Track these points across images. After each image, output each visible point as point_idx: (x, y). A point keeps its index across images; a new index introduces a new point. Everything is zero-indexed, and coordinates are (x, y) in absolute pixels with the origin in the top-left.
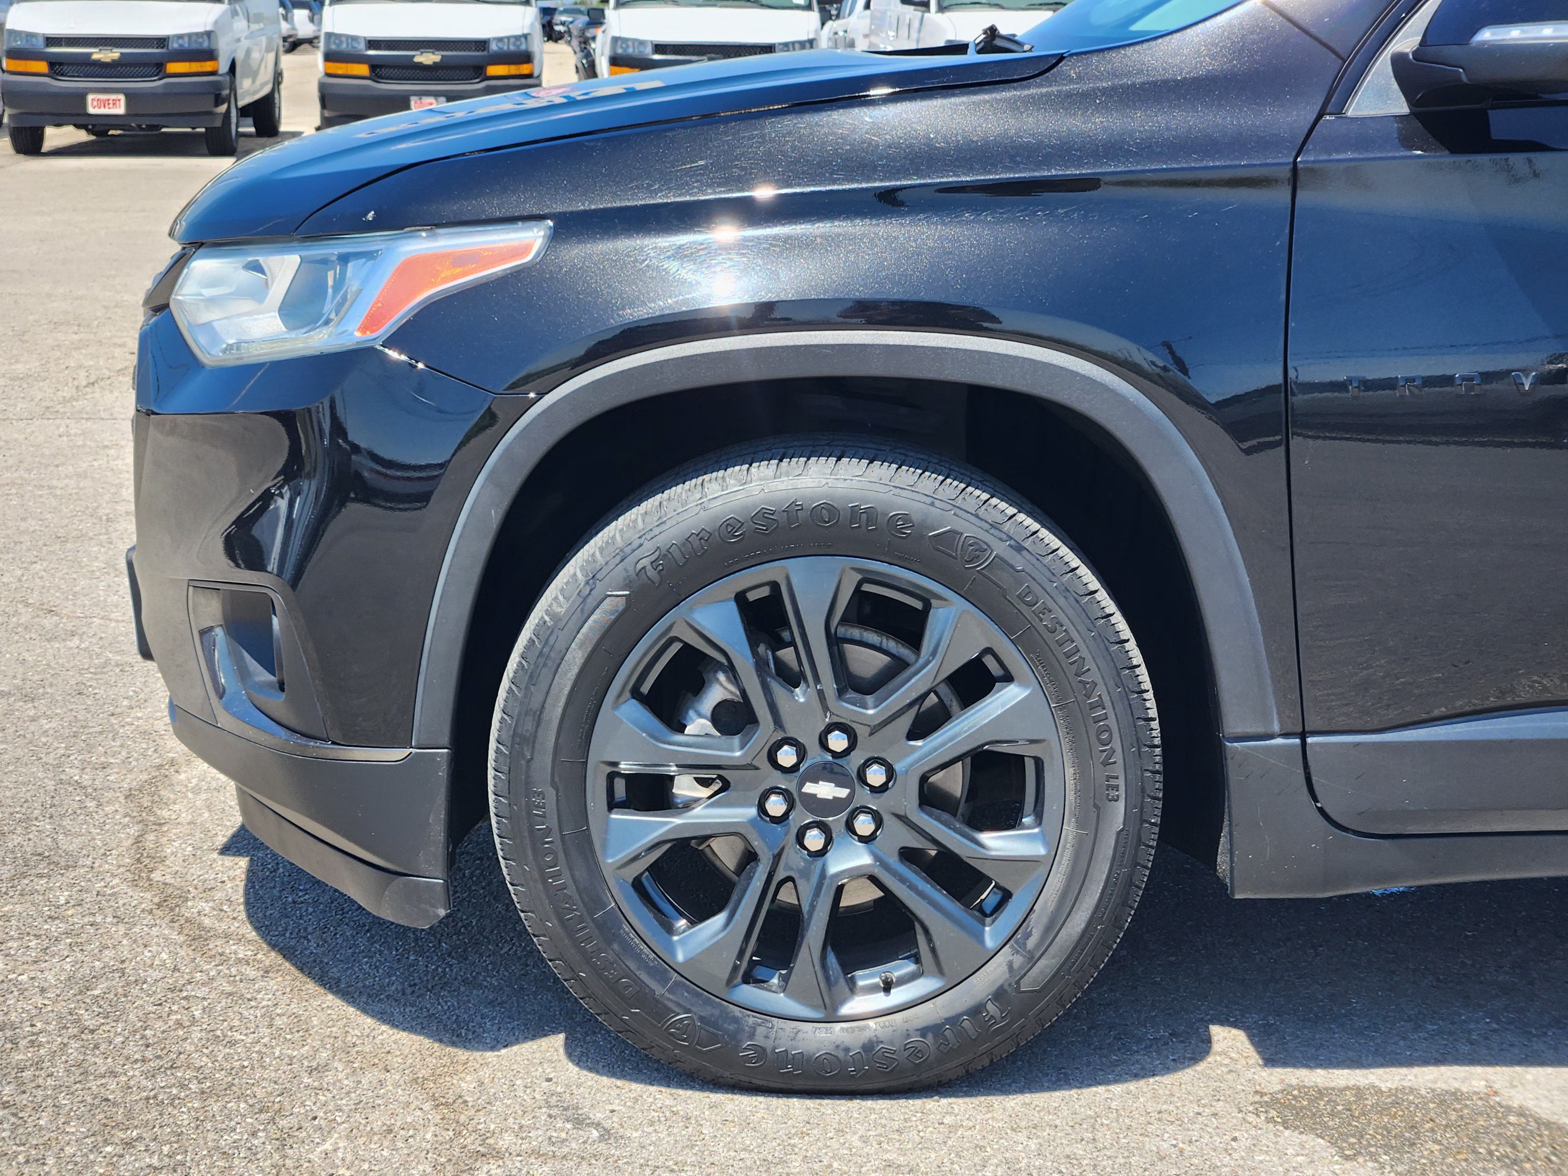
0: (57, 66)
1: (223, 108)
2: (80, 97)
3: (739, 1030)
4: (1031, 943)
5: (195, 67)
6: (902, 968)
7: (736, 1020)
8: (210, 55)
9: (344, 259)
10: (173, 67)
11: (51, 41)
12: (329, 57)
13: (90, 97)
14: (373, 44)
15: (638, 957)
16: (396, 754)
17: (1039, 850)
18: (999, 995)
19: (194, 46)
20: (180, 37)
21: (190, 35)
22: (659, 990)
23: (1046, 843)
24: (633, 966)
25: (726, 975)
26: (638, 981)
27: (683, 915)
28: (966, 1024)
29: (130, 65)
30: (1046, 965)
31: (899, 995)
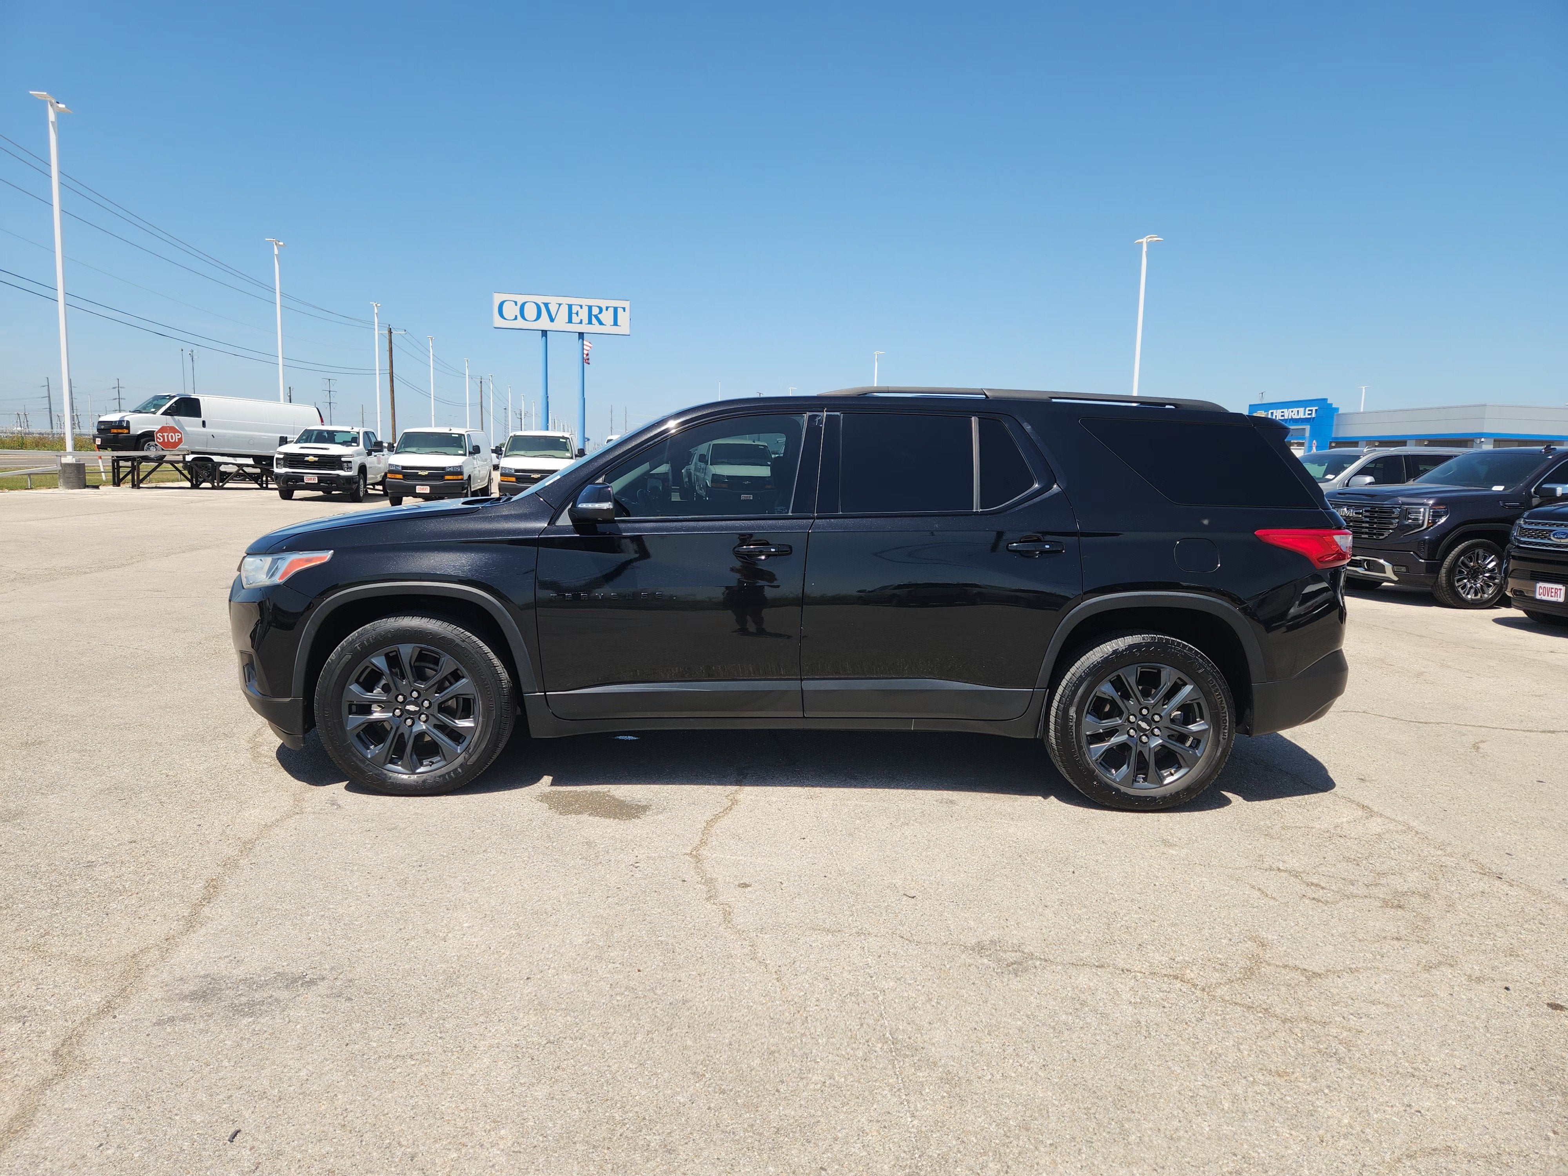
0: (406, 476)
1: (465, 491)
2: (414, 487)
3: (386, 777)
4: (470, 751)
5: (455, 477)
6: (435, 759)
7: (386, 774)
8: (461, 473)
9: (279, 559)
10: (447, 477)
11: (404, 468)
12: (502, 475)
13: (417, 487)
14: (517, 471)
15: (356, 756)
16: (288, 700)
17: (472, 725)
18: (461, 766)
19: (455, 470)
20: (450, 467)
21: (453, 467)
22: (362, 766)
23: (475, 723)
24: (354, 759)
25: (383, 761)
26: (356, 763)
27: (373, 744)
28: (452, 774)
29: (432, 476)
30: (474, 758)
31: (434, 766)
